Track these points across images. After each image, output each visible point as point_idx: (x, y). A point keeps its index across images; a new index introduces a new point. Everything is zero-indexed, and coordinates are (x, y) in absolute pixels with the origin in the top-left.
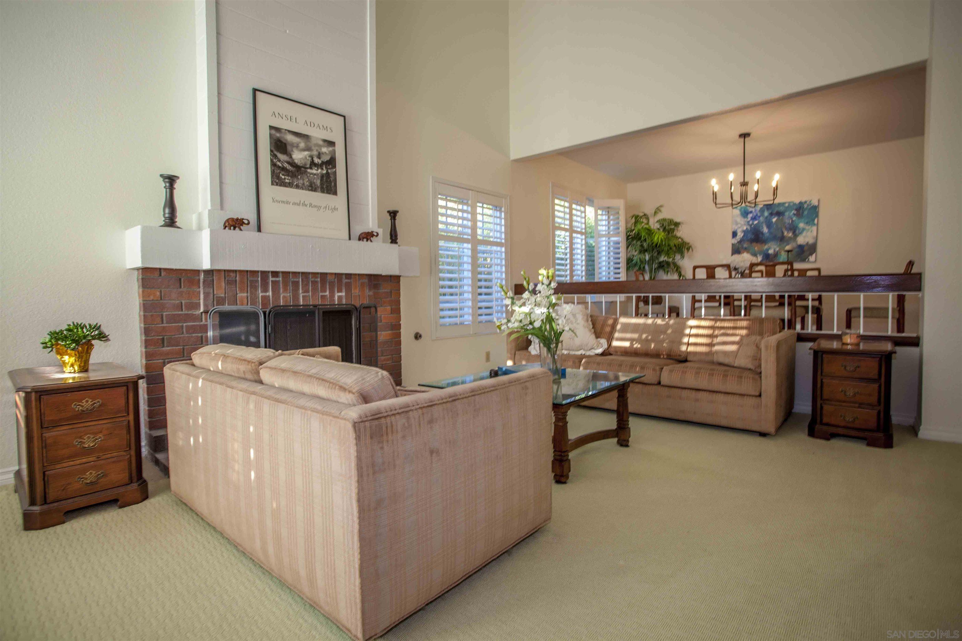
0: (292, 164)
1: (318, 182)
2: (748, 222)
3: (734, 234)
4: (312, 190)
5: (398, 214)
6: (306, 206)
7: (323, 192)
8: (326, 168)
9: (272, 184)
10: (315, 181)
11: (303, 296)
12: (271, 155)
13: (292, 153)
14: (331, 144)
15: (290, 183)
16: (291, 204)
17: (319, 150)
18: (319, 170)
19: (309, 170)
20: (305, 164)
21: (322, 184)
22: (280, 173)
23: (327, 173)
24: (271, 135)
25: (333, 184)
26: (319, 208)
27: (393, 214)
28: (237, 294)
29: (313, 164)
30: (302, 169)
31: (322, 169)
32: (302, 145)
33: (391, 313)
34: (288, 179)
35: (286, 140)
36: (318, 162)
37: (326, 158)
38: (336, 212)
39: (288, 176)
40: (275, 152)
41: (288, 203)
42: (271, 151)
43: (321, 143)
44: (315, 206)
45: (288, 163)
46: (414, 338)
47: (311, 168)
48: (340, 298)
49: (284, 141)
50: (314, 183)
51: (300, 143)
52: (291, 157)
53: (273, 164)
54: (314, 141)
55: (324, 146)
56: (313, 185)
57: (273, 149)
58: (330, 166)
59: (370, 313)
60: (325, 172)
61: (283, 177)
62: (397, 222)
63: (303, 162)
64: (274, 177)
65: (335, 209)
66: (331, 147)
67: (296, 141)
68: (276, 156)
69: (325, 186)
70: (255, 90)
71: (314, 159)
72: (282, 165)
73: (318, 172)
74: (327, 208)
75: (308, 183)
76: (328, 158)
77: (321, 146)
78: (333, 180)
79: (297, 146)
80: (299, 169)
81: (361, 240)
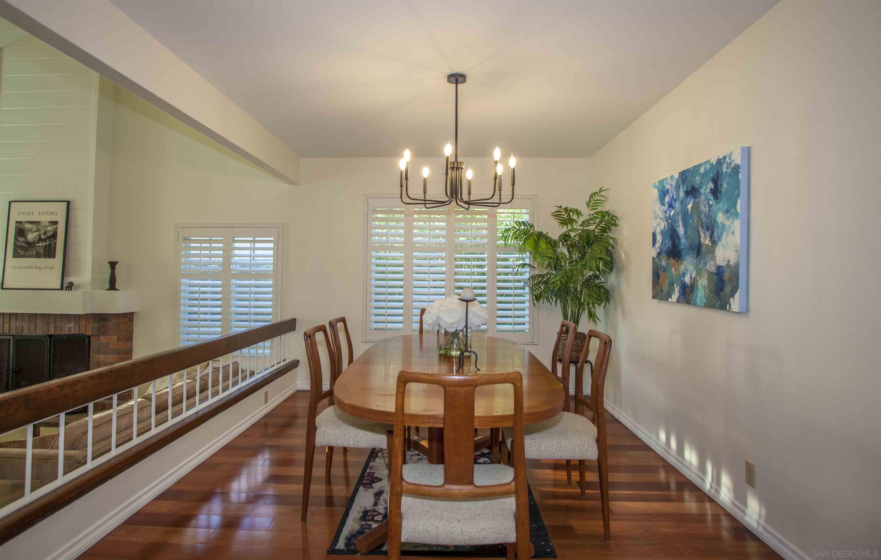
0: (27, 242)
4: (37, 257)
5: (117, 264)
6: (32, 268)
7: (45, 257)
8: (49, 241)
9: (13, 257)
10: (40, 251)
12: (14, 239)
13: (27, 235)
14: (55, 223)
15: (24, 254)
16: (23, 268)
17: (46, 230)
19: (37, 244)
20: (35, 241)
22: (18, 249)
23: (50, 244)
24: (15, 227)
25: (53, 251)
26: (40, 268)
27: (113, 265)
29: (40, 240)
30: (33, 244)
31: (46, 242)
32: (35, 229)
33: (118, 341)
35: (25, 228)
36: (44, 238)
37: (48, 234)
38: (53, 270)
39: (23, 250)
41: (21, 267)
43: (47, 224)
45: (24, 242)
49: (23, 229)
51: (33, 227)
52: (26, 238)
53: (15, 244)
54: (42, 224)
56: (39, 254)
57: (16, 235)
58: (53, 239)
59: (99, 340)
60: (48, 243)
61: (20, 252)
62: (116, 270)
64: (15, 252)
65: (53, 268)
66: (55, 225)
67: (30, 227)
68: (17, 239)
69: (46, 253)
70: (10, 202)
71: (41, 236)
72: (21, 244)
73: (43, 244)
74: (47, 268)
75: (35, 253)
76: (51, 234)
77: (47, 227)
78: (54, 248)
79: (31, 230)
80: (30, 245)
81: (67, 289)
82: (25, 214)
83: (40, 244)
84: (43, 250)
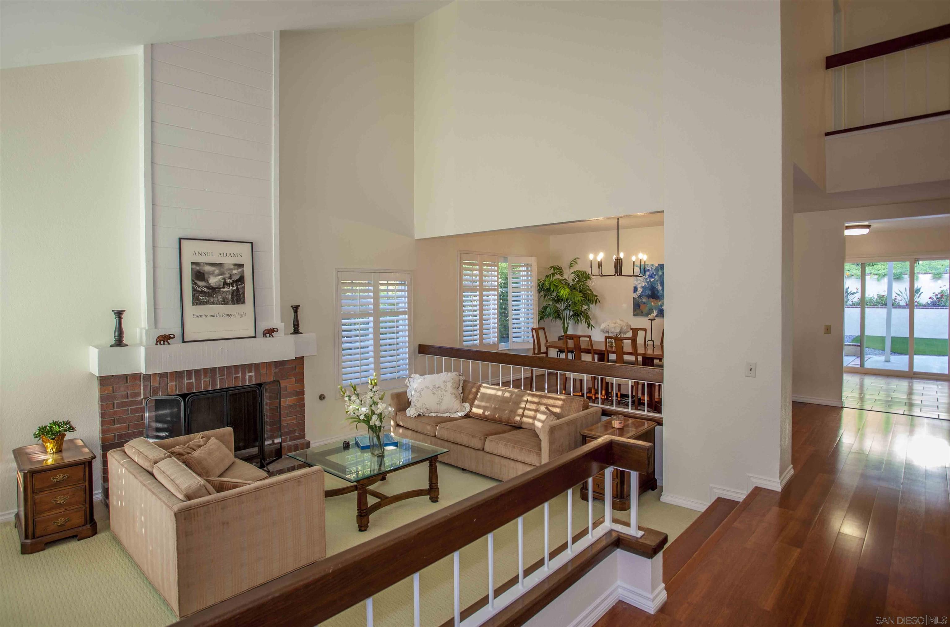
0: (209, 287)
1: (230, 297)
2: (646, 279)
3: (635, 289)
4: (224, 304)
5: (299, 308)
6: (220, 316)
7: (233, 303)
8: (236, 285)
9: (193, 305)
10: (227, 296)
11: (220, 379)
12: (192, 283)
13: (208, 279)
14: (241, 266)
15: (207, 301)
16: (208, 316)
17: (231, 273)
18: (231, 288)
19: (222, 290)
20: (219, 286)
21: (232, 298)
22: (199, 295)
23: (238, 289)
24: (192, 269)
25: (242, 296)
26: (230, 316)
27: (296, 309)
28: (168, 383)
29: (226, 284)
30: (217, 289)
31: (233, 286)
32: (217, 272)
33: (296, 383)
34: (205, 299)
35: (204, 270)
37: (235, 278)
38: (244, 317)
39: (206, 296)
40: (196, 281)
41: (205, 316)
42: (193, 280)
43: (232, 267)
44: (227, 315)
45: (206, 287)
46: (319, 399)
47: (224, 287)
48: (250, 377)
49: (202, 272)
50: (226, 298)
51: (215, 270)
52: (208, 282)
53: (194, 290)
54: (226, 267)
55: (234, 269)
56: (226, 300)
58: (240, 283)
60: (235, 288)
61: (202, 298)
63: (218, 284)
64: (195, 299)
65: (244, 314)
66: (241, 268)
67: (212, 270)
68: (196, 283)
69: (235, 299)
70: (180, 239)
71: (226, 280)
72: (201, 289)
73: (230, 289)
74: (237, 315)
75: (221, 299)
76: (238, 277)
77: (232, 269)
78: (242, 293)
79: (213, 273)
80: (214, 290)
81: (264, 335)
82: (203, 254)
83: (226, 289)
84: (230, 296)
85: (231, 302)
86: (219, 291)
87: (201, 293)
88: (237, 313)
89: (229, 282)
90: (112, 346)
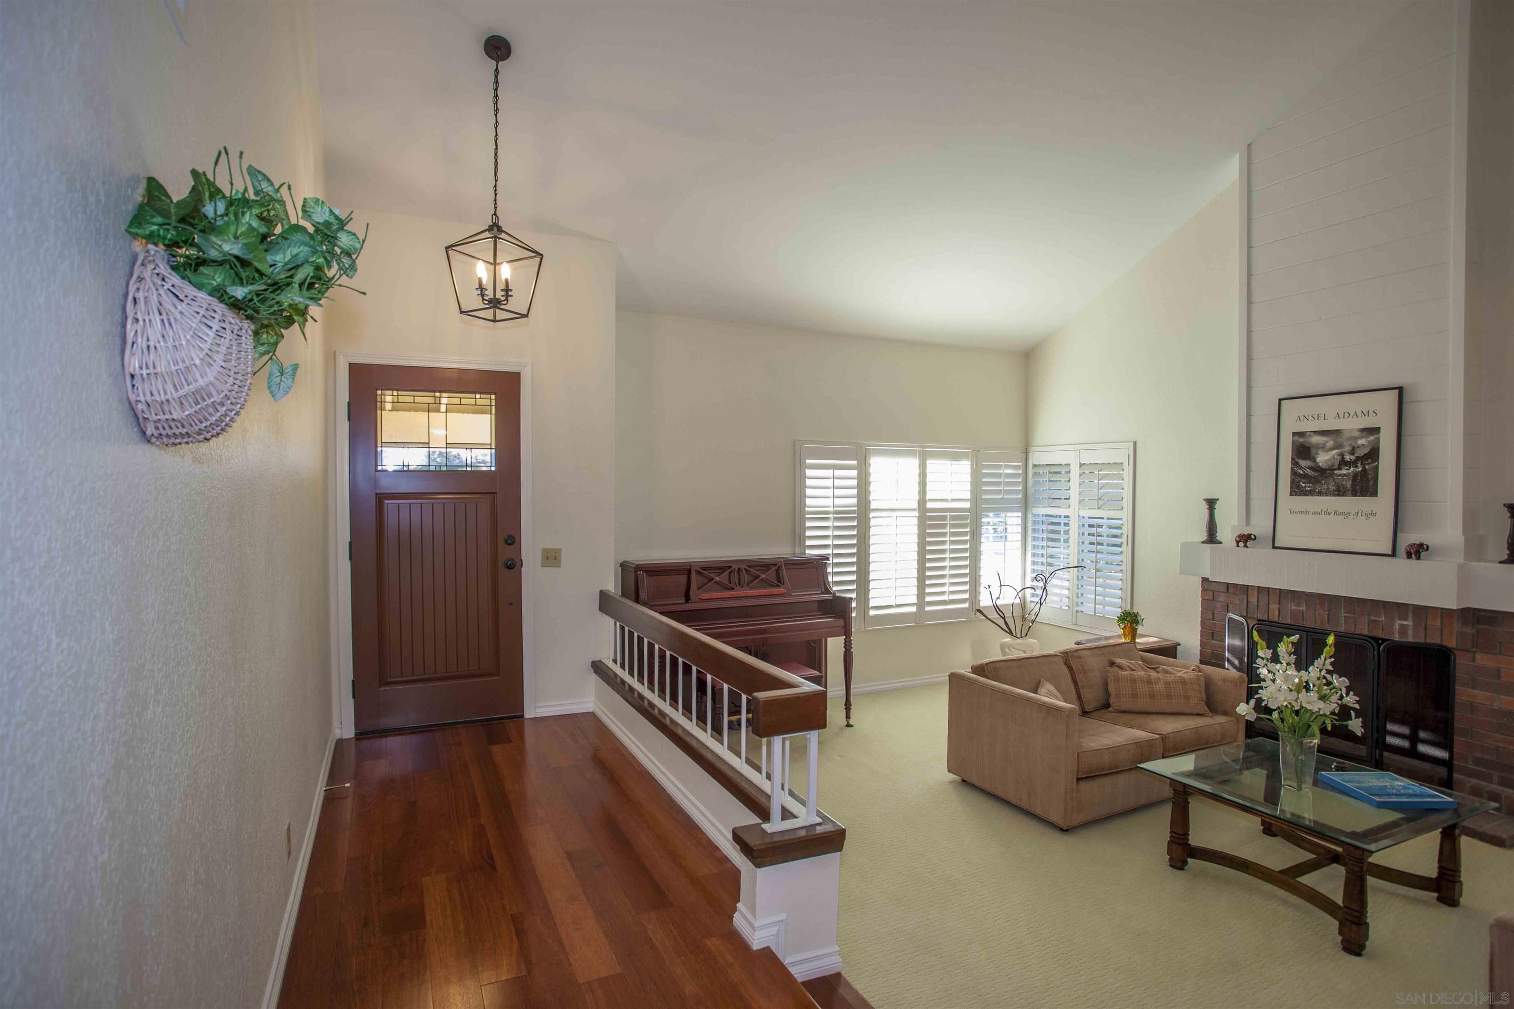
0: (1316, 469)
1: (1349, 484)
4: (1339, 495)
6: (1330, 514)
7: (1354, 494)
8: (1362, 464)
9: (1291, 495)
10: (1344, 483)
12: (1292, 463)
13: (1315, 456)
14: (1375, 431)
15: (1311, 490)
16: (1311, 513)
17: (1354, 444)
18: (1352, 469)
19: (1336, 472)
20: (1332, 466)
21: (1354, 486)
22: (1301, 481)
23: (1364, 470)
24: (1293, 442)
25: (1372, 483)
26: (1346, 515)
27: (1510, 510)
29: (1343, 463)
30: (1328, 472)
31: (1357, 467)
32: (1330, 443)
34: (1308, 487)
35: (1311, 443)
36: (1350, 459)
37: (1360, 453)
38: (1376, 518)
39: (1310, 483)
40: (1297, 460)
41: (1307, 513)
42: (1293, 459)
43: (1357, 434)
44: (1343, 513)
45: (1311, 468)
47: (1340, 469)
48: (1403, 627)
49: (1307, 445)
50: (1343, 486)
51: (1327, 442)
52: (1315, 461)
53: (1294, 473)
54: (1346, 435)
55: (1361, 438)
56: (1342, 489)
57: (1295, 457)
58: (1369, 461)
59: (1474, 660)
60: (1360, 469)
61: (1304, 485)
63: (1330, 464)
64: (1294, 486)
65: (1373, 514)
66: (1373, 435)
67: (1322, 442)
68: (1297, 463)
69: (1358, 487)
70: (1280, 400)
71: (1345, 457)
72: (1304, 472)
73: (1350, 471)
74: (1360, 514)
75: (1333, 487)
76: (1366, 451)
77: (1356, 438)
78: (1373, 477)
79: (1323, 447)
80: (1323, 473)
81: (1409, 555)
82: (1310, 418)
83: (1344, 472)
84: (1351, 482)
85: (1350, 492)
86: (1332, 475)
87: (1303, 478)
88: (1360, 512)
89: (1349, 460)
90: (1203, 542)
